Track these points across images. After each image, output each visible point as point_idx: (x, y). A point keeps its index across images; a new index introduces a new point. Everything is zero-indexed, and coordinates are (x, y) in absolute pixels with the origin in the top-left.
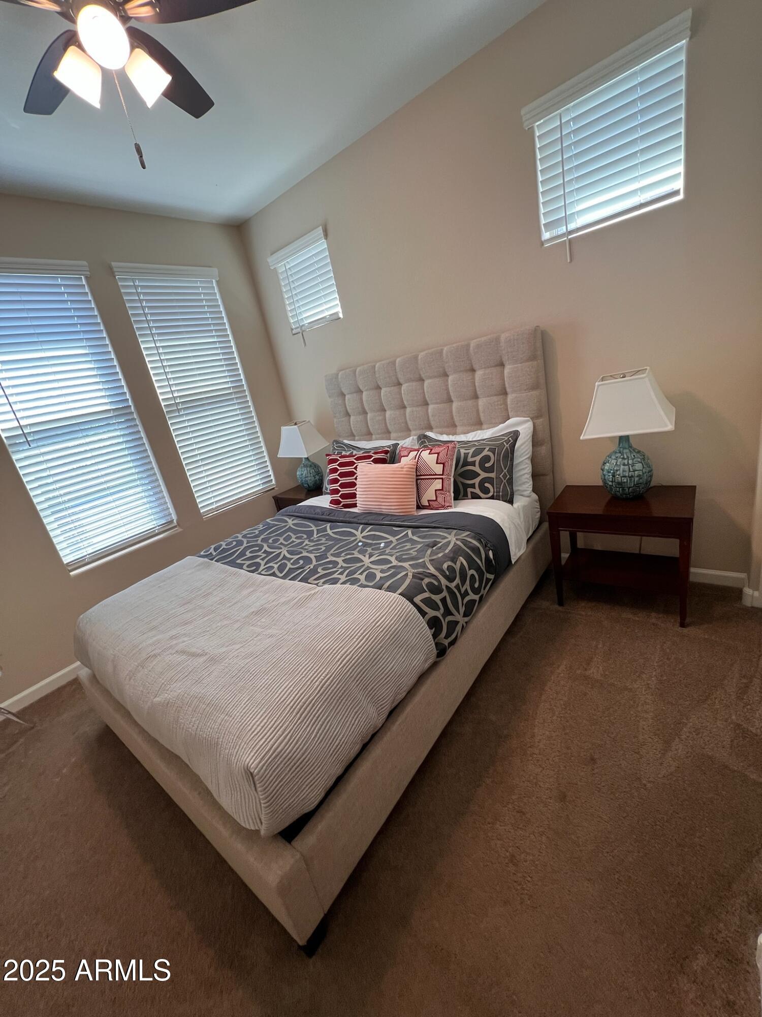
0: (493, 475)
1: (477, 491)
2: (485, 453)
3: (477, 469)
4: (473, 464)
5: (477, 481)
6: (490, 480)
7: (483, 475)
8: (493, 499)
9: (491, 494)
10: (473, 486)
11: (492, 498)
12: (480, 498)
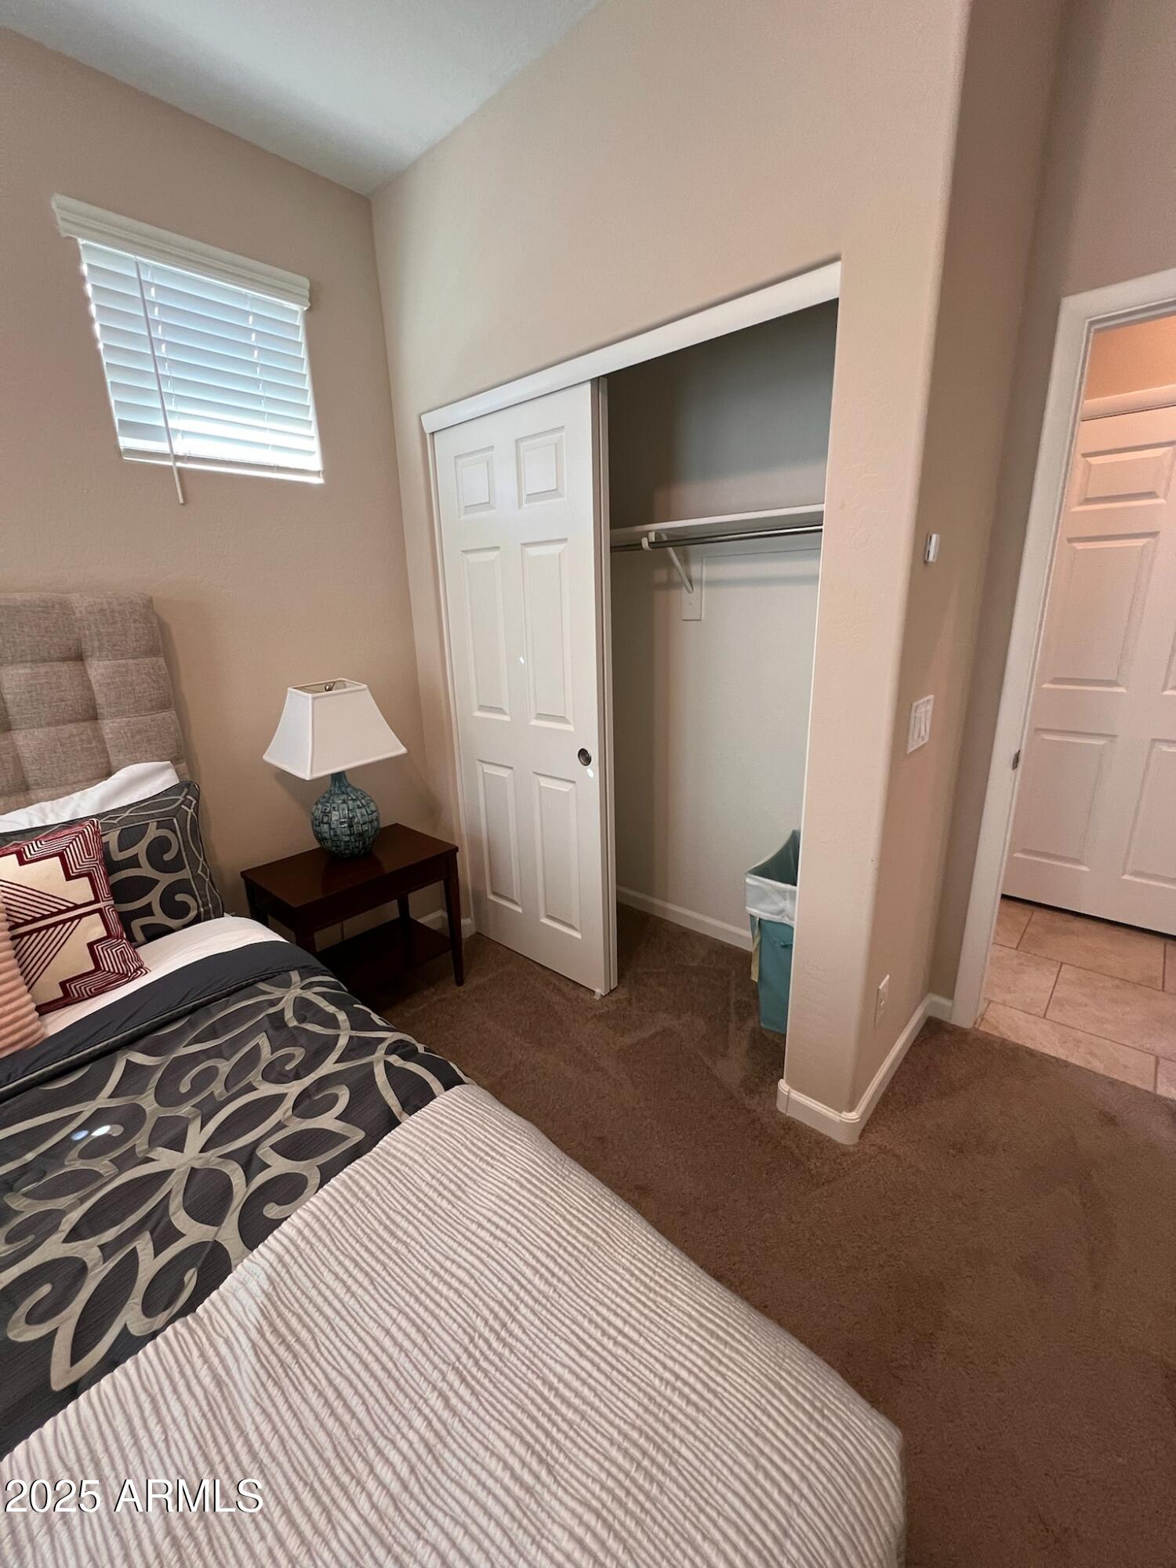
0: (186, 874)
1: (160, 918)
2: (153, 832)
3: (146, 870)
4: (133, 862)
5: (154, 897)
6: (182, 886)
7: (165, 880)
8: (200, 921)
9: (193, 914)
10: (147, 911)
11: (197, 920)
12: (170, 931)
